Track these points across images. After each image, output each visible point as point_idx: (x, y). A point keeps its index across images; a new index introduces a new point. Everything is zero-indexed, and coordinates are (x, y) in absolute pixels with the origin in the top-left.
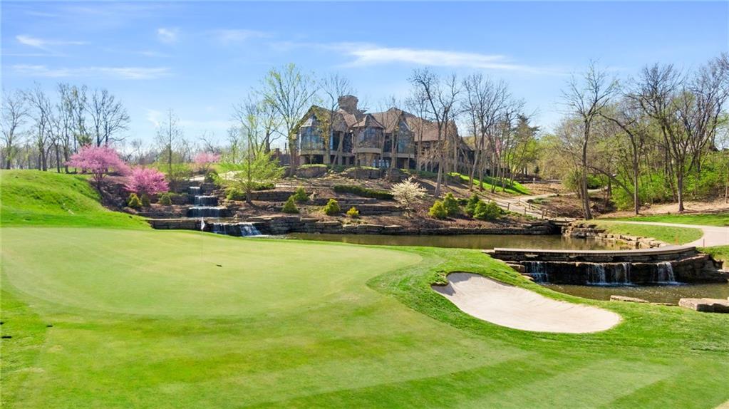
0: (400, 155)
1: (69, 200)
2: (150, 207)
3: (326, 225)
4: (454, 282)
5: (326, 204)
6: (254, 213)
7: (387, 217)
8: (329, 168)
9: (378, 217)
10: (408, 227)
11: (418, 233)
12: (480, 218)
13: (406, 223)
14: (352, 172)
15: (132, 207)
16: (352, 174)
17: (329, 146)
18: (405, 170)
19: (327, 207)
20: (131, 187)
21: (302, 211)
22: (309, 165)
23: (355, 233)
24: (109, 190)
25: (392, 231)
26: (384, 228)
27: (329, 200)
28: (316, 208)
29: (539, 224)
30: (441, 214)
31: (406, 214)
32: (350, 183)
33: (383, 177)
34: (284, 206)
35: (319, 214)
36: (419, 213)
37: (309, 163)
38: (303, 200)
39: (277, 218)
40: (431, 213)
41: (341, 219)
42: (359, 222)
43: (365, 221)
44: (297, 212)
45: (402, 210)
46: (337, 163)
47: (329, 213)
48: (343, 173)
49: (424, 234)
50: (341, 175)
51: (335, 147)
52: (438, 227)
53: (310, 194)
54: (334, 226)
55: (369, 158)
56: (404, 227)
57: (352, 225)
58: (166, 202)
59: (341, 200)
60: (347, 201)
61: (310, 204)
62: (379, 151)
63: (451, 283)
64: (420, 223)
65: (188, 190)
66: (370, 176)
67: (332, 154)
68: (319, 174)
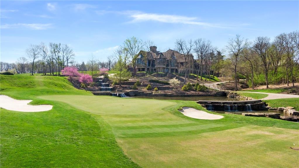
0: (172, 68)
1: (65, 86)
2: (88, 87)
3: (147, 93)
4: (184, 109)
5: (147, 86)
6: (123, 89)
7: (167, 91)
8: (147, 73)
9: (164, 91)
10: (174, 94)
11: (178, 96)
12: (199, 91)
13: (174, 93)
14: (155, 74)
15: (82, 88)
16: (155, 75)
17: (147, 65)
18: (174, 73)
19: (147, 87)
20: (81, 81)
21: (139, 89)
22: (140, 72)
23: (157, 96)
24: (74, 82)
25: (169, 95)
26: (166, 94)
27: (148, 85)
28: (143, 87)
29: (219, 93)
30: (186, 89)
31: (174, 90)
32: (155, 78)
33: (166, 76)
34: (132, 87)
35: (145, 90)
36: (178, 89)
37: (140, 71)
38: (139, 85)
39: (131, 91)
40: (182, 89)
41: (152, 91)
42: (158, 92)
43: (160, 92)
44: (137, 89)
45: (172, 88)
46: (150, 71)
47: (148, 89)
48: (152, 75)
49: (180, 96)
50: (151, 76)
51: (149, 66)
52: (184, 94)
53: (141, 83)
54: (150, 94)
55: (161, 69)
56: (173, 94)
57: (156, 93)
58: (92, 86)
59: (152, 85)
60: (154, 85)
61: (141, 86)
62: (165, 66)
63: (184, 110)
64: (178, 93)
65: (98, 81)
66: (162, 76)
67: (148, 68)
68: (143, 75)
